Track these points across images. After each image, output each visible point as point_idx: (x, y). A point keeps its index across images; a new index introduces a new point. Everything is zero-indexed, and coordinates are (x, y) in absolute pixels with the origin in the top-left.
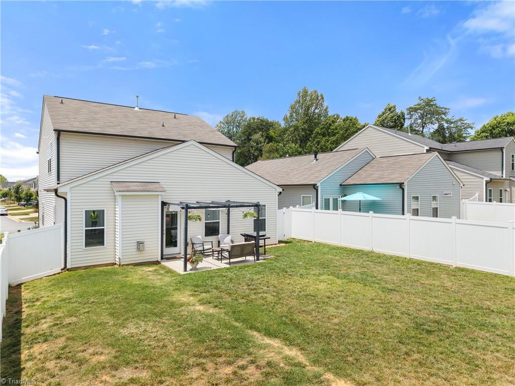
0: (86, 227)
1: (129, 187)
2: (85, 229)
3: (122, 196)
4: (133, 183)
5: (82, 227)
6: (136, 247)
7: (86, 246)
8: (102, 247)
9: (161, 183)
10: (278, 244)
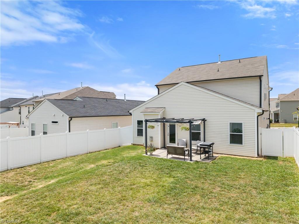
0: (138, 127)
3: (144, 114)
5: (136, 127)
6: (149, 139)
7: (138, 136)
9: (166, 108)
10: (256, 157)
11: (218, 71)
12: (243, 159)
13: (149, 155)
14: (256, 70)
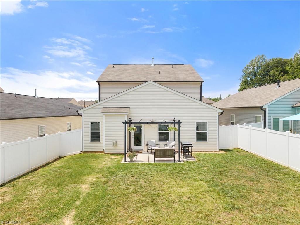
1: (110, 110)
2: (90, 132)
3: (105, 115)
4: (112, 108)
5: (89, 131)
6: (112, 144)
7: (91, 141)
8: (99, 142)
9: (131, 108)
10: (218, 151)
11: (160, 73)
12: (210, 153)
13: (129, 162)
14: (195, 76)
